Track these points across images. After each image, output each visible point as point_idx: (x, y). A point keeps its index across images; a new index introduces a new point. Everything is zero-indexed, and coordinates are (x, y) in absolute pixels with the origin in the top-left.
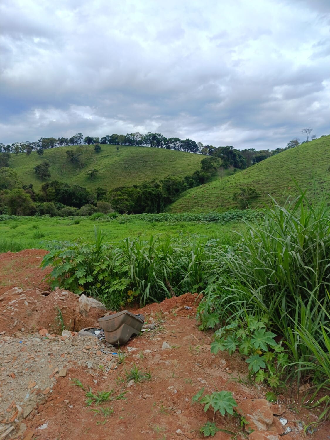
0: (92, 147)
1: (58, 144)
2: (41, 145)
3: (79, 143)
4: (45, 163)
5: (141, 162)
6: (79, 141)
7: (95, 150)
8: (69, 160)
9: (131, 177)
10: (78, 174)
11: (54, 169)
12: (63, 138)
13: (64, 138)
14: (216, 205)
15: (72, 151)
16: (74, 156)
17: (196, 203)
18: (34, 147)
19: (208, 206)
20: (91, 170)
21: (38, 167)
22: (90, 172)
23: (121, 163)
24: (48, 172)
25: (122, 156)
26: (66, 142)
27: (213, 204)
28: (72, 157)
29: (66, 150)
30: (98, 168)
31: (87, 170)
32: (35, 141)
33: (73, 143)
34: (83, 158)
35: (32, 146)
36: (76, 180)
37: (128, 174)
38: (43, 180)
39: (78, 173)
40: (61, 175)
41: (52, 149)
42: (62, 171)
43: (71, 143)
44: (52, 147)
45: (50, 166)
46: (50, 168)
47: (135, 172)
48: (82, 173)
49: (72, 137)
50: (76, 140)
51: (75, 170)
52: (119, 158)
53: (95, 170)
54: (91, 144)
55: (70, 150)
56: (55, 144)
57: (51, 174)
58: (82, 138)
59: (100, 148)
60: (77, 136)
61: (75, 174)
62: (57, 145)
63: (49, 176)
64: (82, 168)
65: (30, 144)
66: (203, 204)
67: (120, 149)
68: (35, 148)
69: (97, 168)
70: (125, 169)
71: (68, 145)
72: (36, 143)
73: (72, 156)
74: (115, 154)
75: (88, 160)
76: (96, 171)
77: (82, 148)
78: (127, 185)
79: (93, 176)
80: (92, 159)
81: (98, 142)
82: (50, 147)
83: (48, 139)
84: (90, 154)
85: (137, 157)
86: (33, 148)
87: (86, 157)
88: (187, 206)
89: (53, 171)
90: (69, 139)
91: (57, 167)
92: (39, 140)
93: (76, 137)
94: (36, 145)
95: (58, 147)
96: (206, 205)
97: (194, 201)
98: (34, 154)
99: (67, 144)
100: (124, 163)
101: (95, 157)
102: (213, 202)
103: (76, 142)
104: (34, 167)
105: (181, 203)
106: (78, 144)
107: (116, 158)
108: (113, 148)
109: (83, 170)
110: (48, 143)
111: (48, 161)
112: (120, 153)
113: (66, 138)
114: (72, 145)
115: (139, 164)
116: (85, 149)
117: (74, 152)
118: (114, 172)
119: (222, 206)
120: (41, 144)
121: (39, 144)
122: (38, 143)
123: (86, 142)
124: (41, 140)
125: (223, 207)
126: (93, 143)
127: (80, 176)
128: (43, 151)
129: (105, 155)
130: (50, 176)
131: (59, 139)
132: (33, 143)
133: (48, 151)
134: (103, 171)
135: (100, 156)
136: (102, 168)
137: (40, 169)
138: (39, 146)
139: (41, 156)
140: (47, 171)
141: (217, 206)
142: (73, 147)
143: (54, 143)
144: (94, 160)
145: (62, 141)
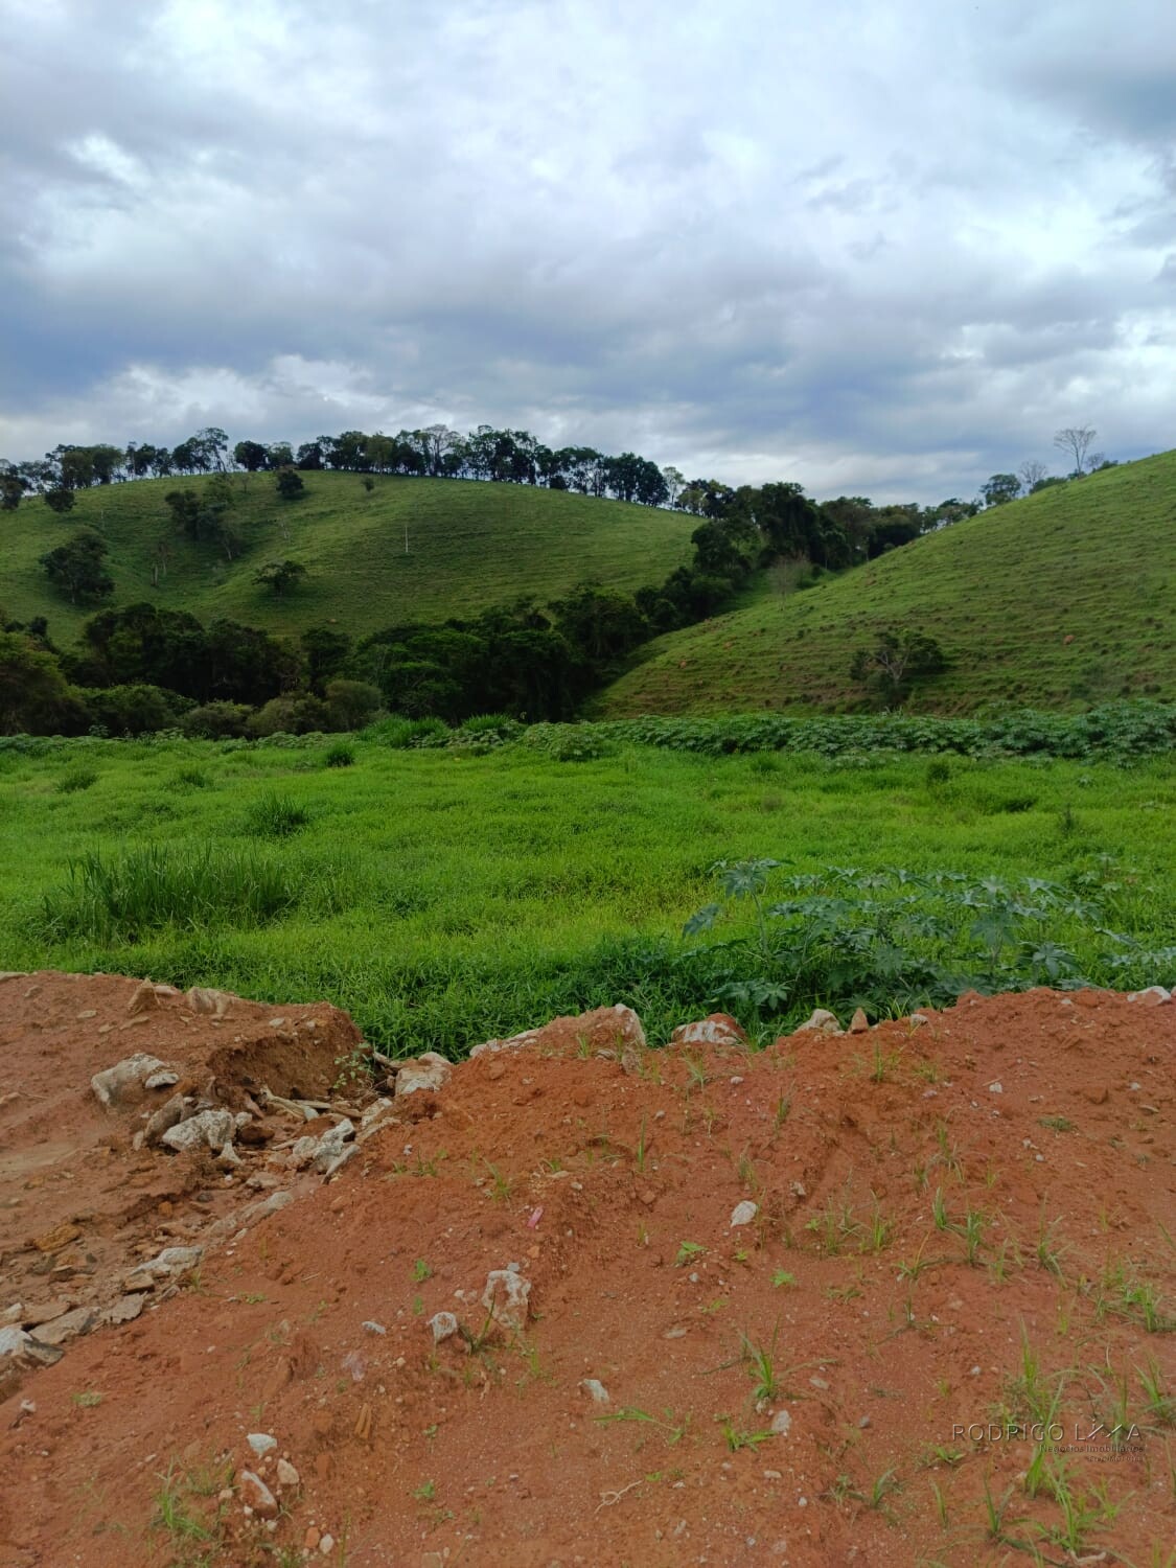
0: (265, 479)
1: (130, 469)
2: (59, 474)
3: (214, 465)
4: (85, 538)
5: (463, 536)
6: (213, 458)
7: (278, 489)
8: (181, 528)
9: (431, 591)
10: (220, 583)
11: (120, 563)
12: (147, 448)
13: (152, 448)
14: (784, 697)
15: (190, 495)
16: (199, 514)
17: (698, 687)
18: (29, 480)
19: (749, 700)
20: (273, 566)
21: (60, 555)
22: (272, 572)
23: (387, 538)
24: (102, 575)
25: (385, 512)
26: (160, 461)
27: (768, 692)
28: (190, 518)
29: (165, 493)
30: (301, 558)
31: (259, 566)
32: (32, 460)
33: (191, 466)
34: (235, 519)
35: (20, 476)
36: (217, 601)
37: (416, 578)
38: (84, 604)
39: (220, 577)
40: (153, 585)
41: (105, 486)
42: (154, 570)
43: (181, 466)
44: (106, 480)
45: (106, 553)
46: (106, 560)
47: (445, 573)
48: (238, 578)
49: (184, 441)
50: (200, 454)
51: (208, 565)
52: (378, 519)
53: (288, 563)
54: (259, 469)
55: (182, 491)
56: (116, 471)
57: (116, 581)
58: (224, 448)
59: (298, 483)
60: (204, 438)
61: (207, 582)
62: (123, 471)
63: (108, 587)
64: (236, 558)
65: (13, 470)
66: (730, 690)
67: (376, 489)
68: (34, 485)
69: (297, 556)
70: (406, 560)
71: (168, 473)
72: (36, 464)
73: (193, 512)
74: (361, 505)
75: (256, 529)
76: (292, 567)
77: (226, 484)
78: (419, 620)
79: (283, 586)
80: (271, 523)
81: (289, 461)
82: (96, 482)
83: (89, 450)
84: (263, 506)
85: (446, 518)
86: (25, 485)
87: (247, 518)
88: (665, 697)
89: (120, 569)
90: (171, 451)
91: (133, 556)
92: (48, 455)
93: (202, 443)
94: (37, 474)
95: (130, 479)
96: (742, 696)
97: (688, 681)
98: (35, 506)
99: (164, 471)
100: (398, 537)
101: (283, 517)
102: (767, 685)
103: (202, 462)
104: (38, 554)
105: (637, 688)
106: (207, 468)
107: (366, 522)
108: (350, 484)
109: (238, 566)
110: (86, 464)
111: (95, 532)
112: (380, 501)
113: (158, 447)
114: (186, 472)
115: (458, 543)
116: (239, 486)
117: (199, 498)
118: (363, 572)
119: (806, 699)
120: (57, 468)
121: (51, 468)
122: (45, 466)
123: (238, 461)
124: (59, 455)
125: (810, 705)
126: (267, 468)
127: (230, 586)
128: (71, 497)
129: (323, 510)
130: (110, 587)
131: (131, 450)
132: (25, 466)
133: (90, 496)
134: (320, 567)
135: (302, 513)
136: (315, 556)
137: (66, 563)
138: (49, 476)
139: (66, 515)
140: (98, 568)
141: (788, 701)
142: (192, 478)
143: (112, 463)
144: (280, 529)
145: (143, 458)
